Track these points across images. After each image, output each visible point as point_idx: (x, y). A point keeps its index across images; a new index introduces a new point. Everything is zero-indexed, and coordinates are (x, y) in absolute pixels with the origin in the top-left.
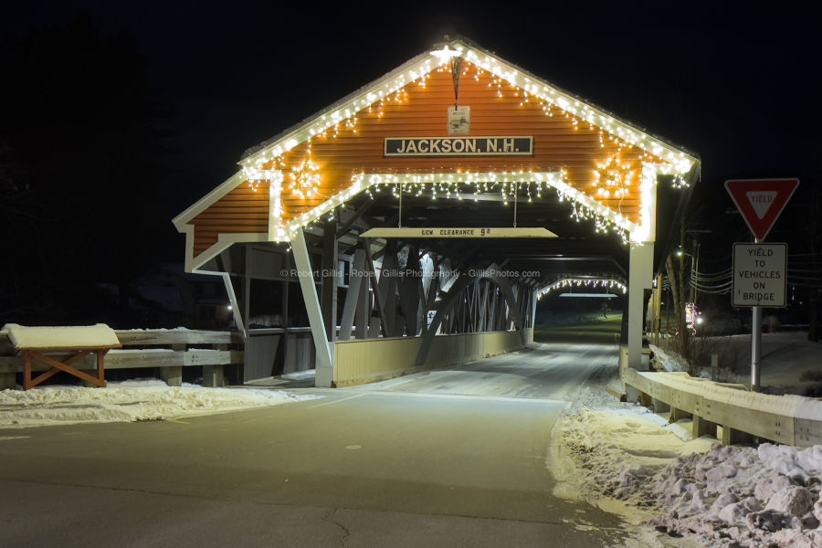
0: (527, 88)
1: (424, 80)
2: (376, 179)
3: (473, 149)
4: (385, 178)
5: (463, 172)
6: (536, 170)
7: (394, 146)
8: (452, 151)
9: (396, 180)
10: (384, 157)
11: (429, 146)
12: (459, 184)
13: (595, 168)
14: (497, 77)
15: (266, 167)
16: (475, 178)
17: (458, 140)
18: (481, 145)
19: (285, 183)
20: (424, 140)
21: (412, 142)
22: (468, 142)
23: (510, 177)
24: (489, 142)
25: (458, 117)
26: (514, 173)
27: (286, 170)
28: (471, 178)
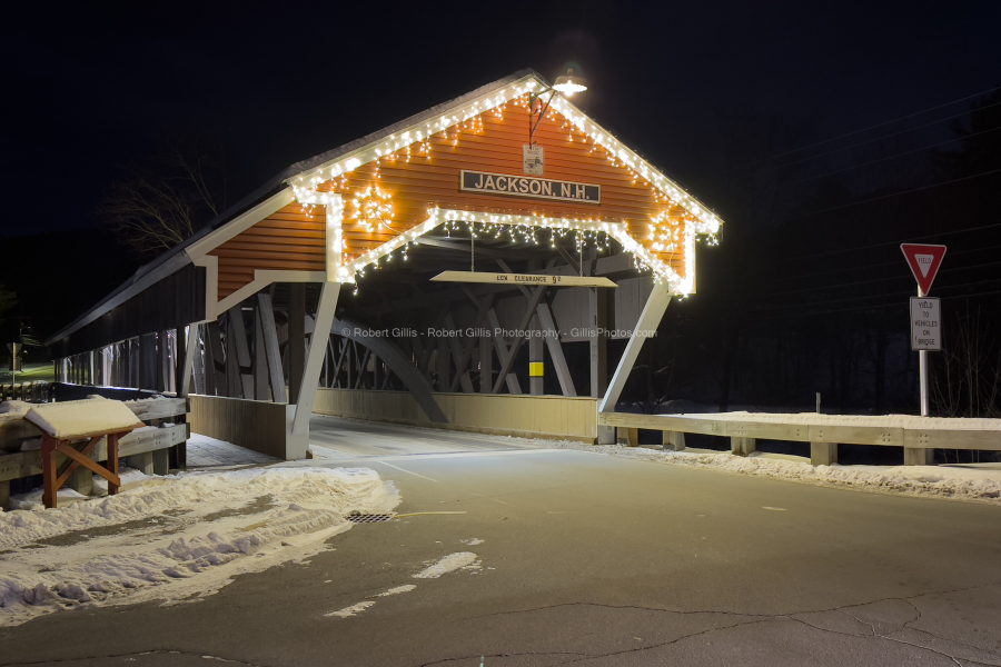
0: (593, 136)
1: (500, 110)
2: (452, 215)
3: (549, 192)
4: (461, 215)
5: (538, 215)
6: (603, 220)
7: (471, 180)
8: (529, 192)
9: (473, 218)
10: (460, 191)
11: (506, 184)
12: (536, 228)
13: (650, 222)
14: (568, 121)
15: (322, 188)
16: (550, 223)
17: (535, 181)
18: (556, 188)
19: (348, 210)
20: (502, 177)
21: (490, 178)
22: (544, 183)
23: (582, 225)
24: (563, 186)
25: (533, 157)
26: (584, 221)
27: (347, 195)
28: (546, 222)
